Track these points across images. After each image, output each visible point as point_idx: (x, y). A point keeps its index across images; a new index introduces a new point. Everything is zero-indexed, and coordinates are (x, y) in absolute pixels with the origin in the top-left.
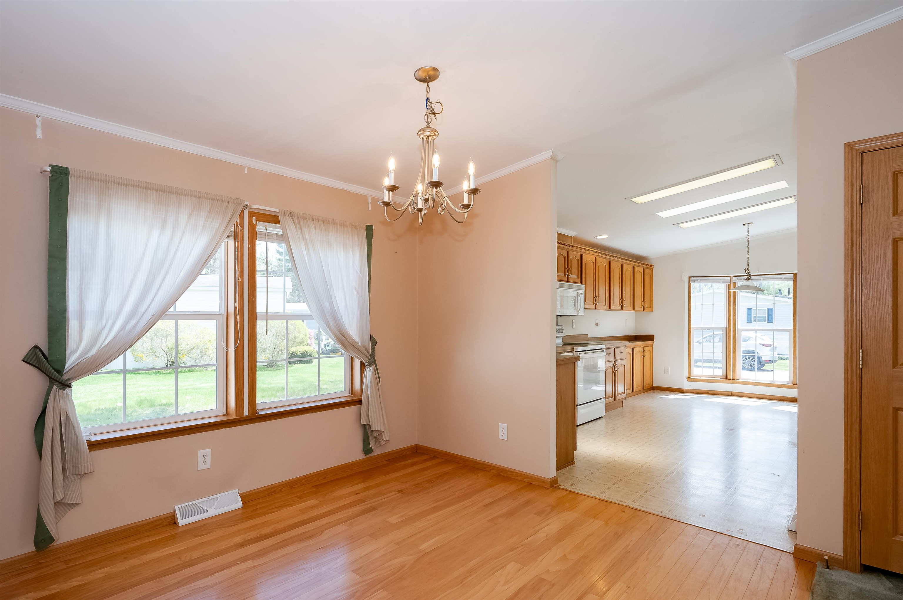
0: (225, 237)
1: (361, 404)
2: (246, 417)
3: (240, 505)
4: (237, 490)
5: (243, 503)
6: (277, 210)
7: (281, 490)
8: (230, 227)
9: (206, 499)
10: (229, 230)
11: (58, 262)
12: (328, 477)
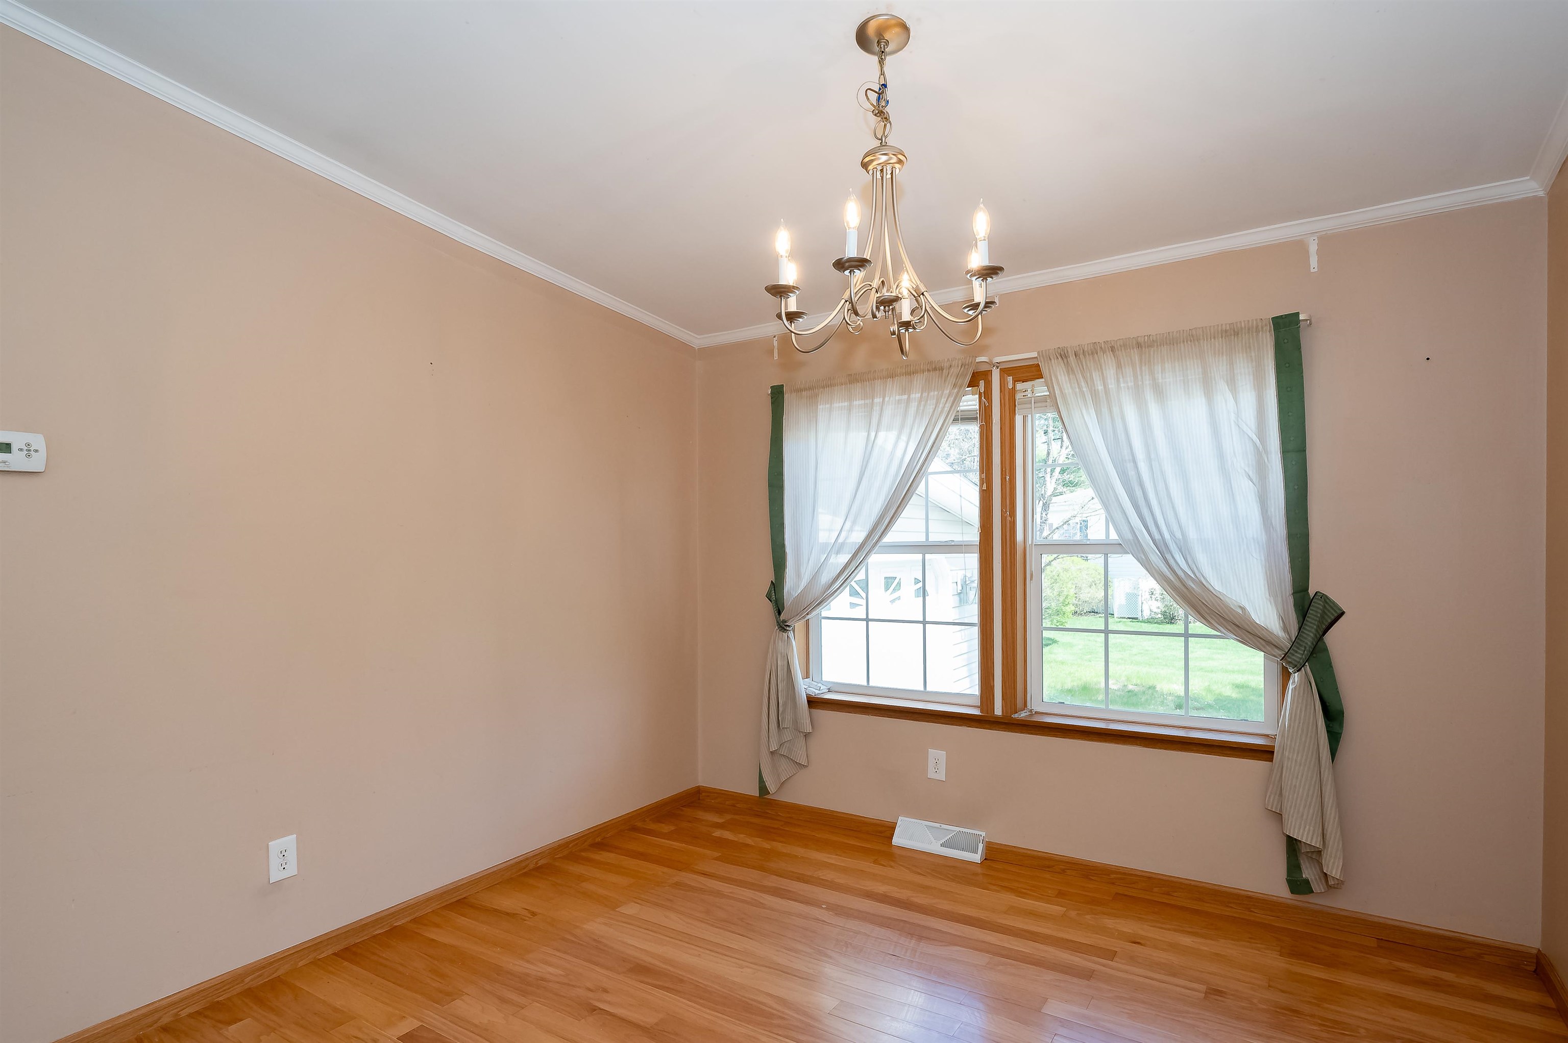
0: (948, 422)
1: (1272, 761)
2: (997, 717)
3: (977, 858)
4: (983, 834)
5: (986, 859)
6: (1035, 354)
7: (1064, 871)
8: (956, 405)
9: (937, 825)
10: (954, 409)
11: (777, 491)
12: (1175, 894)
